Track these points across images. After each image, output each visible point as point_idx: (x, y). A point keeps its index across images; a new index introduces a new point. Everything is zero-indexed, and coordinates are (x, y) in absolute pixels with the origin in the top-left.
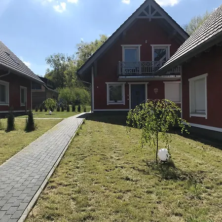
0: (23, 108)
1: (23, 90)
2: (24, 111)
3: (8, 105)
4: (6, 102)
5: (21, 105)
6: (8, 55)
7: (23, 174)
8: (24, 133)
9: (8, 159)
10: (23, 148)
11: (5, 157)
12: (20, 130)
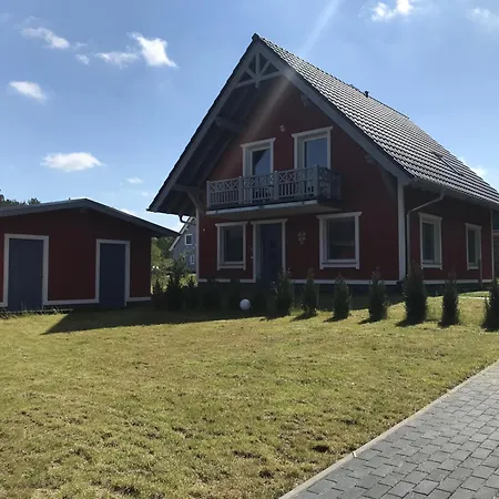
0: (474, 274)
1: (472, 233)
2: (477, 281)
3: (441, 267)
4: (436, 261)
5: (469, 268)
6: (439, 157)
7: (493, 429)
8: (482, 332)
9: (450, 388)
10: (483, 368)
11: (443, 383)
12: (471, 325)
